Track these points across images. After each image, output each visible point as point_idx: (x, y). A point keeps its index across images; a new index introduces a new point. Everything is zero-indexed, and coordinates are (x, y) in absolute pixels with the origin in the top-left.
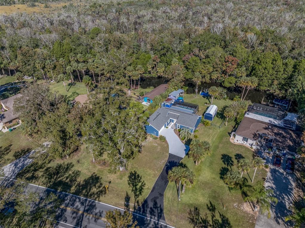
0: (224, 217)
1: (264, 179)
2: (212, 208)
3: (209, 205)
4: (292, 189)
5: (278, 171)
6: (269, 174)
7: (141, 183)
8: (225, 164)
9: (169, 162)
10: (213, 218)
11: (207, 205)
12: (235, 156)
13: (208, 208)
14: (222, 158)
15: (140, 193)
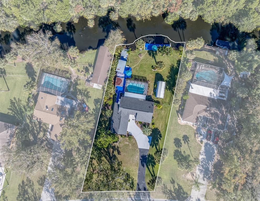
0: (179, 185)
1: (200, 153)
2: (173, 182)
3: (172, 180)
4: (214, 156)
5: (209, 144)
6: (203, 148)
7: (131, 179)
8: (176, 147)
9: (142, 157)
10: (174, 187)
11: (170, 180)
12: (183, 137)
13: (171, 182)
14: (174, 142)
15: (133, 185)
